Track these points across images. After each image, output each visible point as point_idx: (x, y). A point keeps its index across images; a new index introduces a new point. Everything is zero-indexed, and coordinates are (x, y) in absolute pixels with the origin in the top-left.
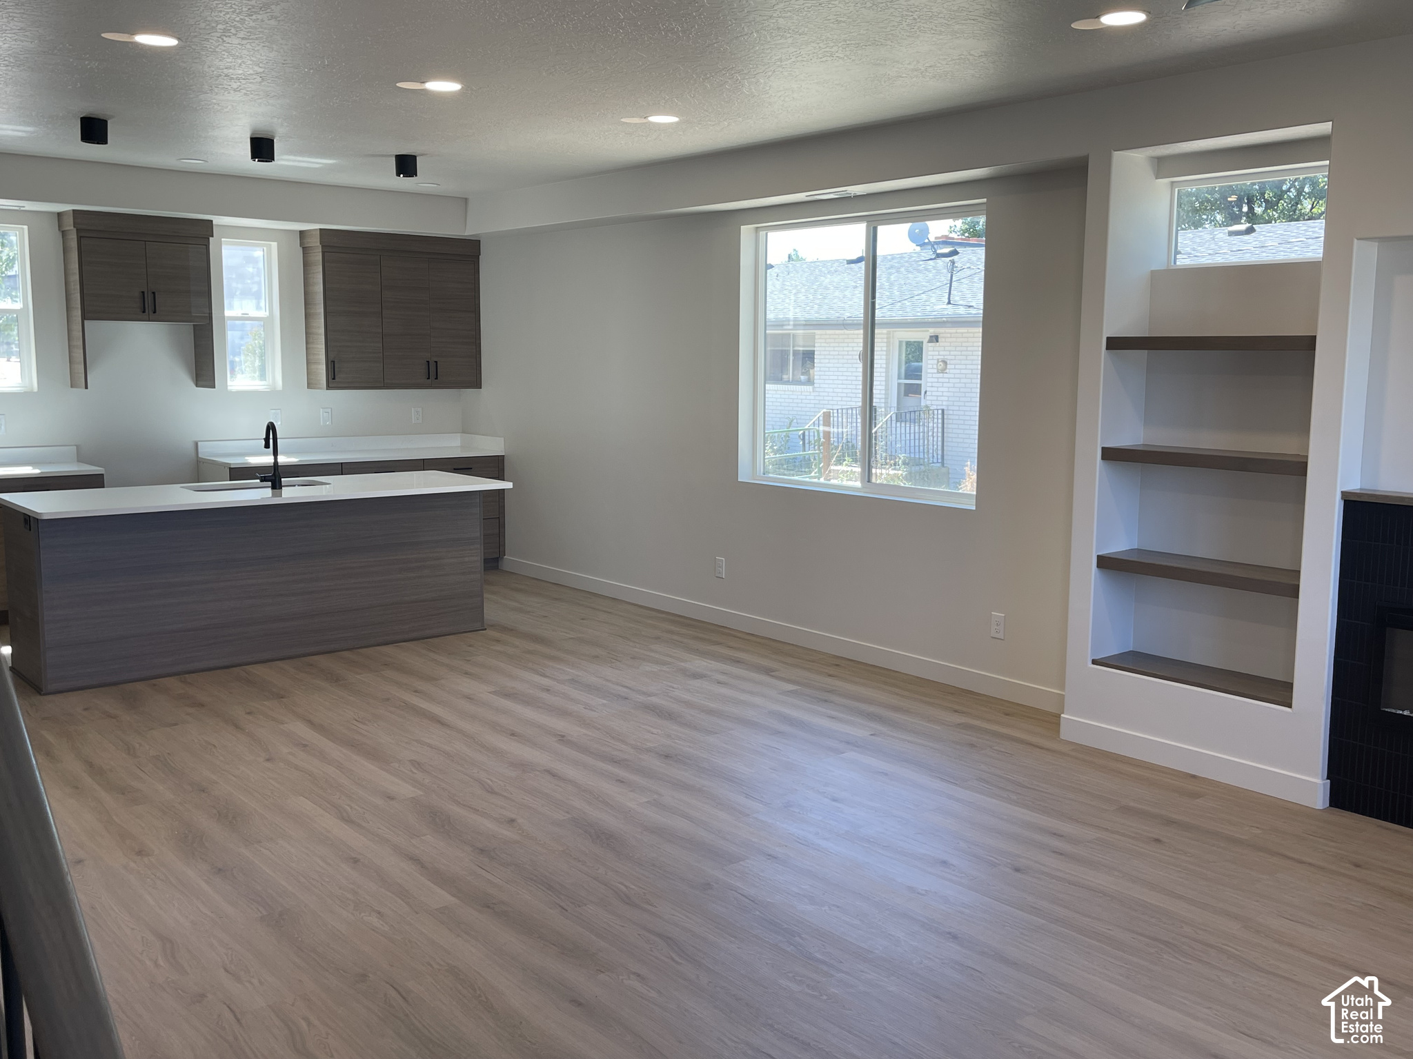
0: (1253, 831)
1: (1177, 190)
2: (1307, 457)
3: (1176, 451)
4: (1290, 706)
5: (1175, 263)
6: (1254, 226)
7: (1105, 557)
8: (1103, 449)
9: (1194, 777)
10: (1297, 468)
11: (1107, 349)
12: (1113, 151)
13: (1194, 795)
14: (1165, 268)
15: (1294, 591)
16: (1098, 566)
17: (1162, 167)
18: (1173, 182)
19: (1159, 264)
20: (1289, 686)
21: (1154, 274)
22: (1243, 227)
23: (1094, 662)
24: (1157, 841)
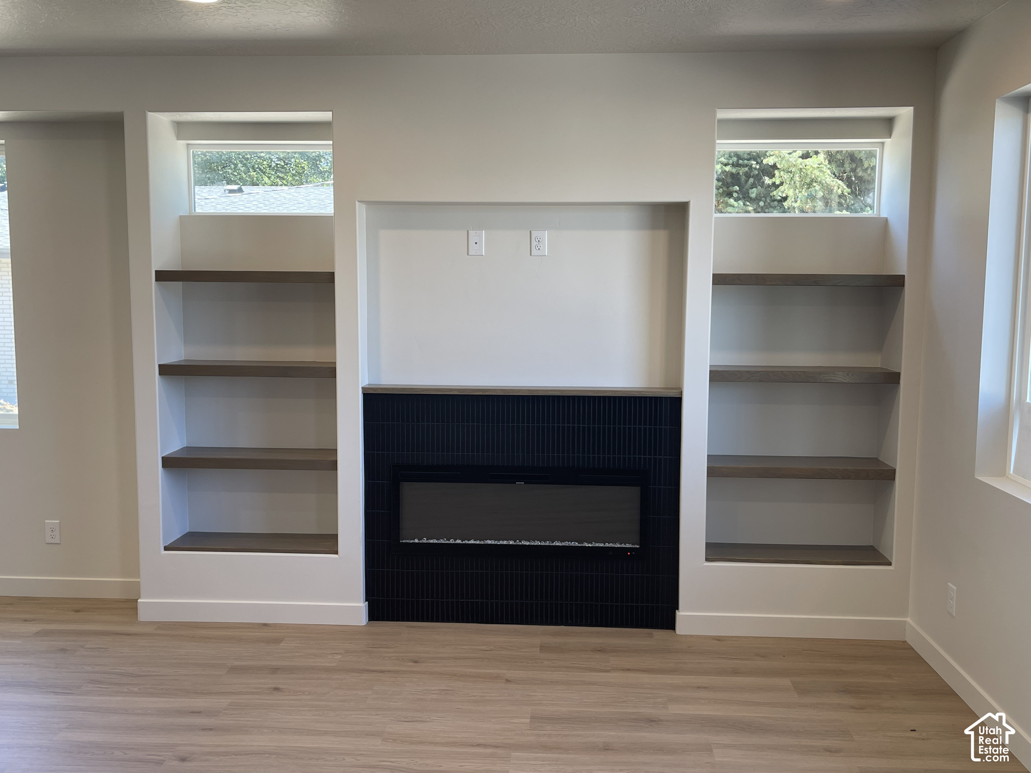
0: (336, 657)
1: (191, 151)
2: (335, 363)
3: (228, 364)
4: (336, 553)
5: (195, 211)
6: (242, 187)
7: (169, 457)
8: (160, 366)
9: (265, 625)
10: (328, 373)
11: (156, 281)
12: (147, 112)
13: (277, 641)
14: (187, 214)
15: (334, 466)
16: (163, 466)
17: (182, 130)
18: (188, 144)
19: (184, 212)
20: (334, 537)
21: (181, 217)
22: (235, 187)
23: (166, 549)
24: (276, 689)
